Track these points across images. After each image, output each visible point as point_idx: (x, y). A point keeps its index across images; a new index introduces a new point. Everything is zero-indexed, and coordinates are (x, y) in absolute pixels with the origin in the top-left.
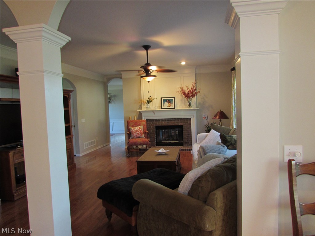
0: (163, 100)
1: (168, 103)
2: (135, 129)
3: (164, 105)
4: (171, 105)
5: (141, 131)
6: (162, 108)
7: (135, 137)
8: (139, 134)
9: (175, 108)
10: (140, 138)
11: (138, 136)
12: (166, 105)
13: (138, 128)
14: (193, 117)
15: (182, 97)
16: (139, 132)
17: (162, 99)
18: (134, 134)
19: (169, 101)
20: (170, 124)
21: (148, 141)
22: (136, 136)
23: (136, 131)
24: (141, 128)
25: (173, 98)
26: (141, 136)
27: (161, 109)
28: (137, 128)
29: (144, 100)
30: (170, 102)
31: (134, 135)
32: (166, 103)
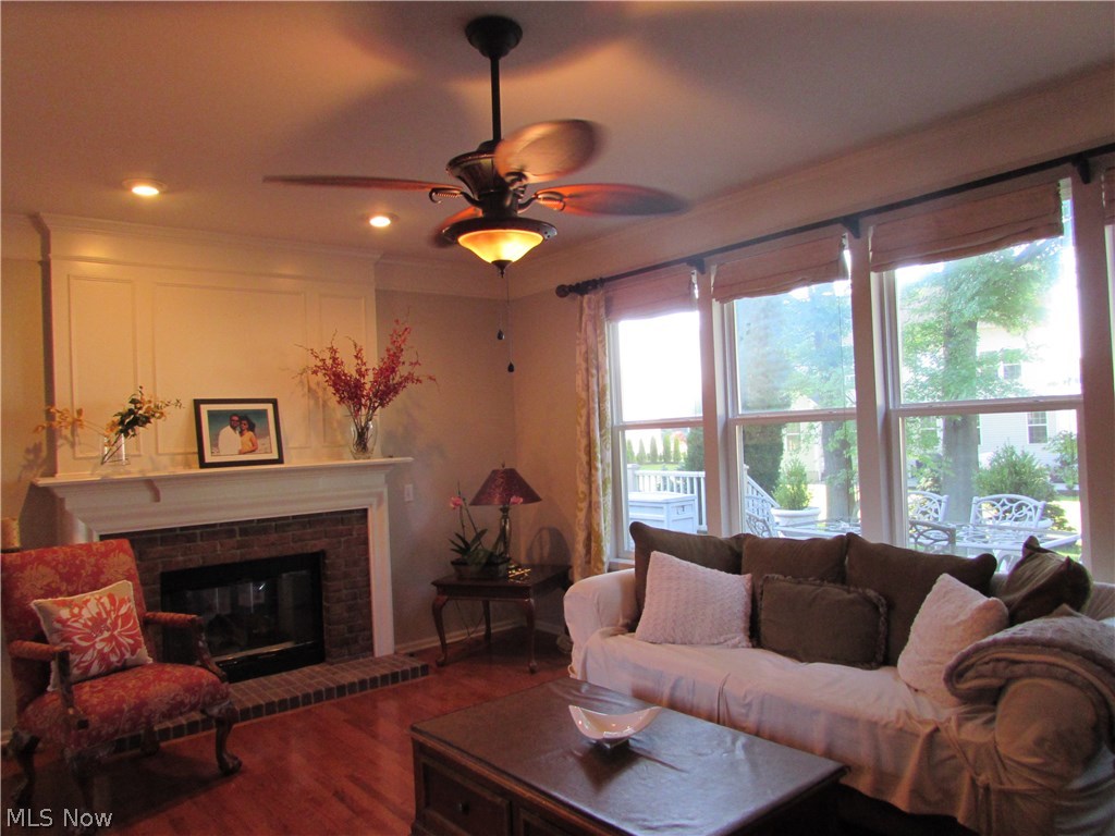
0: (211, 414)
1: (241, 433)
2: (86, 613)
3: (214, 443)
4: (260, 442)
5: (126, 617)
6: (209, 459)
7: (95, 669)
8: (119, 645)
9: (280, 461)
10: (124, 667)
11: (114, 659)
12: (230, 444)
13: (105, 600)
14: (380, 503)
15: (312, 402)
16: (115, 625)
17: (204, 409)
18: (84, 650)
19: (246, 422)
20: (258, 551)
21: (215, 678)
22: (103, 657)
23: (98, 623)
24: (123, 602)
25: (269, 407)
26: (133, 652)
27: (203, 465)
28: (92, 604)
29: (80, 412)
30: (252, 428)
31: (87, 657)
32: (227, 432)
